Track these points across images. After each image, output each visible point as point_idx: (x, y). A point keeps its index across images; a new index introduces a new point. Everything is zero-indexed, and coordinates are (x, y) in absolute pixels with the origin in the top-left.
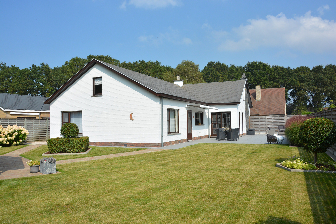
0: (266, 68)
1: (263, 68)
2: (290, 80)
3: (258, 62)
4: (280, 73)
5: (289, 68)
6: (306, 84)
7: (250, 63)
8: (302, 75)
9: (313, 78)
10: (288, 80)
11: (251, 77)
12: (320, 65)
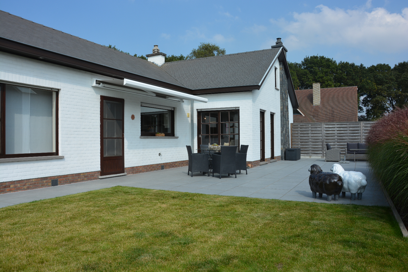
0: (330, 64)
1: (326, 64)
2: (363, 82)
3: (319, 57)
4: (350, 72)
5: (362, 65)
6: (385, 87)
7: (308, 58)
8: (380, 75)
9: (395, 78)
10: (361, 81)
11: (309, 76)
12: (406, 62)
